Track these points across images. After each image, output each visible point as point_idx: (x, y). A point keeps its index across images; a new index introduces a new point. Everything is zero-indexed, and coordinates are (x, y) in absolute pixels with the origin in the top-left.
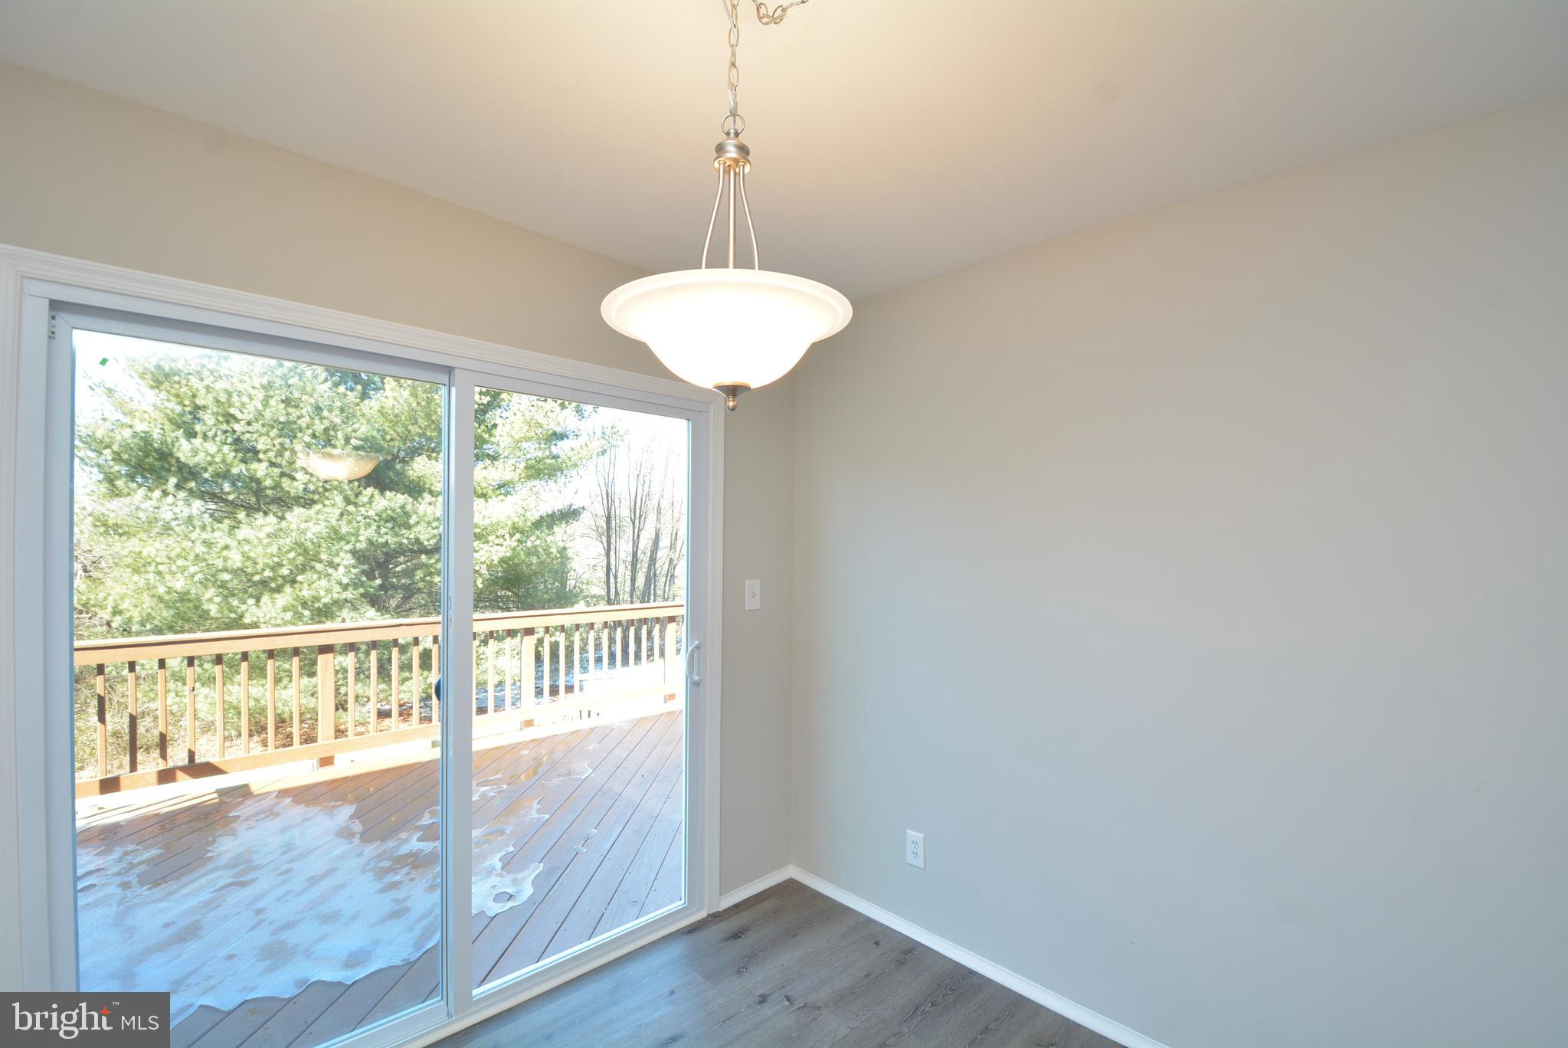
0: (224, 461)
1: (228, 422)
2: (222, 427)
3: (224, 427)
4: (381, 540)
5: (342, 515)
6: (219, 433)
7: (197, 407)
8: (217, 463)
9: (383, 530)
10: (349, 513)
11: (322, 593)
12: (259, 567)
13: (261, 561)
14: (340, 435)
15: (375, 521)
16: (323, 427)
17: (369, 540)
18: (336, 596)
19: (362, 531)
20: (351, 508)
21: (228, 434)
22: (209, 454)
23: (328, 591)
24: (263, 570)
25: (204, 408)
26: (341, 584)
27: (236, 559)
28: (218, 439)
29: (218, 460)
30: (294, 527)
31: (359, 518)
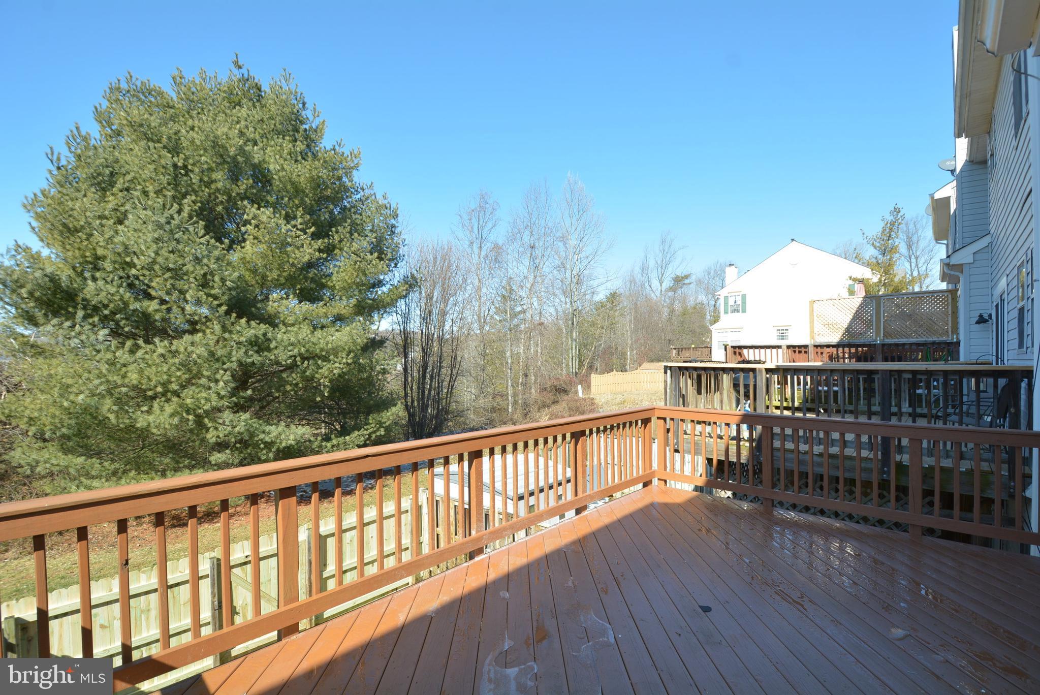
0: (121, 299)
1: (123, 269)
2: (119, 273)
3: (121, 273)
4: (249, 360)
5: (218, 342)
6: (116, 278)
7: (98, 258)
8: (116, 301)
9: (251, 353)
10: (225, 340)
11: (203, 402)
12: (153, 383)
13: (154, 380)
14: (217, 278)
15: (245, 346)
16: (202, 272)
17: (239, 361)
18: (214, 404)
19: (234, 353)
20: (227, 335)
21: (123, 280)
22: (110, 293)
23: (208, 400)
24: (156, 387)
25: (104, 258)
26: (218, 394)
27: (133, 377)
28: (115, 283)
29: (117, 298)
30: (182, 349)
31: (233, 343)
